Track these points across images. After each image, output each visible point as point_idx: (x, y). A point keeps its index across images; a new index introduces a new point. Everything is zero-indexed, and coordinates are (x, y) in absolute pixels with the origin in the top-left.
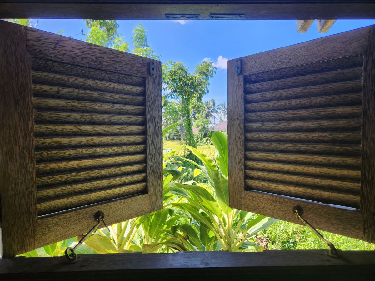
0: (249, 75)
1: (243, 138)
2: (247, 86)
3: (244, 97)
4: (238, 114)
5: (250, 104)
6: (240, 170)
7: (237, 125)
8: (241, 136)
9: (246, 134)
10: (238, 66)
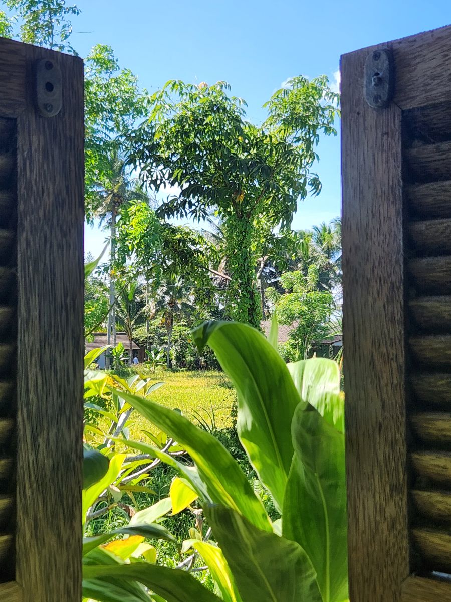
0: (423, 109)
1: (402, 360)
2: (414, 152)
3: (406, 194)
4: (380, 263)
5: (428, 223)
6: (392, 490)
7: (380, 304)
8: (393, 351)
9: (412, 341)
10: (377, 74)
